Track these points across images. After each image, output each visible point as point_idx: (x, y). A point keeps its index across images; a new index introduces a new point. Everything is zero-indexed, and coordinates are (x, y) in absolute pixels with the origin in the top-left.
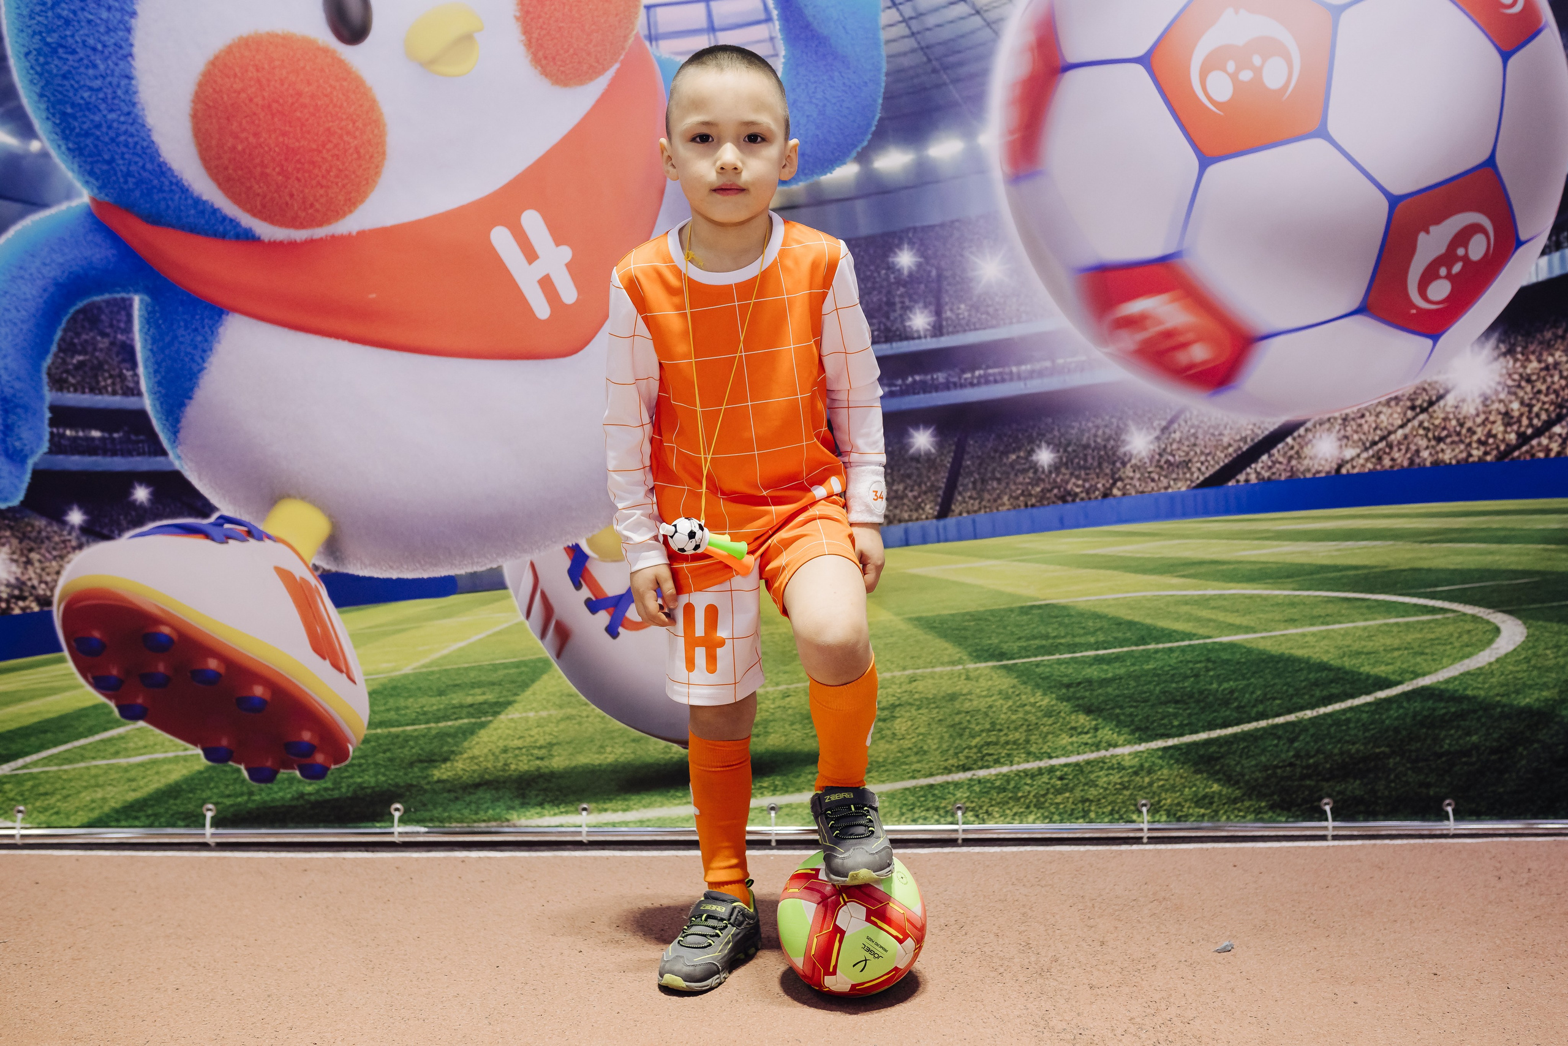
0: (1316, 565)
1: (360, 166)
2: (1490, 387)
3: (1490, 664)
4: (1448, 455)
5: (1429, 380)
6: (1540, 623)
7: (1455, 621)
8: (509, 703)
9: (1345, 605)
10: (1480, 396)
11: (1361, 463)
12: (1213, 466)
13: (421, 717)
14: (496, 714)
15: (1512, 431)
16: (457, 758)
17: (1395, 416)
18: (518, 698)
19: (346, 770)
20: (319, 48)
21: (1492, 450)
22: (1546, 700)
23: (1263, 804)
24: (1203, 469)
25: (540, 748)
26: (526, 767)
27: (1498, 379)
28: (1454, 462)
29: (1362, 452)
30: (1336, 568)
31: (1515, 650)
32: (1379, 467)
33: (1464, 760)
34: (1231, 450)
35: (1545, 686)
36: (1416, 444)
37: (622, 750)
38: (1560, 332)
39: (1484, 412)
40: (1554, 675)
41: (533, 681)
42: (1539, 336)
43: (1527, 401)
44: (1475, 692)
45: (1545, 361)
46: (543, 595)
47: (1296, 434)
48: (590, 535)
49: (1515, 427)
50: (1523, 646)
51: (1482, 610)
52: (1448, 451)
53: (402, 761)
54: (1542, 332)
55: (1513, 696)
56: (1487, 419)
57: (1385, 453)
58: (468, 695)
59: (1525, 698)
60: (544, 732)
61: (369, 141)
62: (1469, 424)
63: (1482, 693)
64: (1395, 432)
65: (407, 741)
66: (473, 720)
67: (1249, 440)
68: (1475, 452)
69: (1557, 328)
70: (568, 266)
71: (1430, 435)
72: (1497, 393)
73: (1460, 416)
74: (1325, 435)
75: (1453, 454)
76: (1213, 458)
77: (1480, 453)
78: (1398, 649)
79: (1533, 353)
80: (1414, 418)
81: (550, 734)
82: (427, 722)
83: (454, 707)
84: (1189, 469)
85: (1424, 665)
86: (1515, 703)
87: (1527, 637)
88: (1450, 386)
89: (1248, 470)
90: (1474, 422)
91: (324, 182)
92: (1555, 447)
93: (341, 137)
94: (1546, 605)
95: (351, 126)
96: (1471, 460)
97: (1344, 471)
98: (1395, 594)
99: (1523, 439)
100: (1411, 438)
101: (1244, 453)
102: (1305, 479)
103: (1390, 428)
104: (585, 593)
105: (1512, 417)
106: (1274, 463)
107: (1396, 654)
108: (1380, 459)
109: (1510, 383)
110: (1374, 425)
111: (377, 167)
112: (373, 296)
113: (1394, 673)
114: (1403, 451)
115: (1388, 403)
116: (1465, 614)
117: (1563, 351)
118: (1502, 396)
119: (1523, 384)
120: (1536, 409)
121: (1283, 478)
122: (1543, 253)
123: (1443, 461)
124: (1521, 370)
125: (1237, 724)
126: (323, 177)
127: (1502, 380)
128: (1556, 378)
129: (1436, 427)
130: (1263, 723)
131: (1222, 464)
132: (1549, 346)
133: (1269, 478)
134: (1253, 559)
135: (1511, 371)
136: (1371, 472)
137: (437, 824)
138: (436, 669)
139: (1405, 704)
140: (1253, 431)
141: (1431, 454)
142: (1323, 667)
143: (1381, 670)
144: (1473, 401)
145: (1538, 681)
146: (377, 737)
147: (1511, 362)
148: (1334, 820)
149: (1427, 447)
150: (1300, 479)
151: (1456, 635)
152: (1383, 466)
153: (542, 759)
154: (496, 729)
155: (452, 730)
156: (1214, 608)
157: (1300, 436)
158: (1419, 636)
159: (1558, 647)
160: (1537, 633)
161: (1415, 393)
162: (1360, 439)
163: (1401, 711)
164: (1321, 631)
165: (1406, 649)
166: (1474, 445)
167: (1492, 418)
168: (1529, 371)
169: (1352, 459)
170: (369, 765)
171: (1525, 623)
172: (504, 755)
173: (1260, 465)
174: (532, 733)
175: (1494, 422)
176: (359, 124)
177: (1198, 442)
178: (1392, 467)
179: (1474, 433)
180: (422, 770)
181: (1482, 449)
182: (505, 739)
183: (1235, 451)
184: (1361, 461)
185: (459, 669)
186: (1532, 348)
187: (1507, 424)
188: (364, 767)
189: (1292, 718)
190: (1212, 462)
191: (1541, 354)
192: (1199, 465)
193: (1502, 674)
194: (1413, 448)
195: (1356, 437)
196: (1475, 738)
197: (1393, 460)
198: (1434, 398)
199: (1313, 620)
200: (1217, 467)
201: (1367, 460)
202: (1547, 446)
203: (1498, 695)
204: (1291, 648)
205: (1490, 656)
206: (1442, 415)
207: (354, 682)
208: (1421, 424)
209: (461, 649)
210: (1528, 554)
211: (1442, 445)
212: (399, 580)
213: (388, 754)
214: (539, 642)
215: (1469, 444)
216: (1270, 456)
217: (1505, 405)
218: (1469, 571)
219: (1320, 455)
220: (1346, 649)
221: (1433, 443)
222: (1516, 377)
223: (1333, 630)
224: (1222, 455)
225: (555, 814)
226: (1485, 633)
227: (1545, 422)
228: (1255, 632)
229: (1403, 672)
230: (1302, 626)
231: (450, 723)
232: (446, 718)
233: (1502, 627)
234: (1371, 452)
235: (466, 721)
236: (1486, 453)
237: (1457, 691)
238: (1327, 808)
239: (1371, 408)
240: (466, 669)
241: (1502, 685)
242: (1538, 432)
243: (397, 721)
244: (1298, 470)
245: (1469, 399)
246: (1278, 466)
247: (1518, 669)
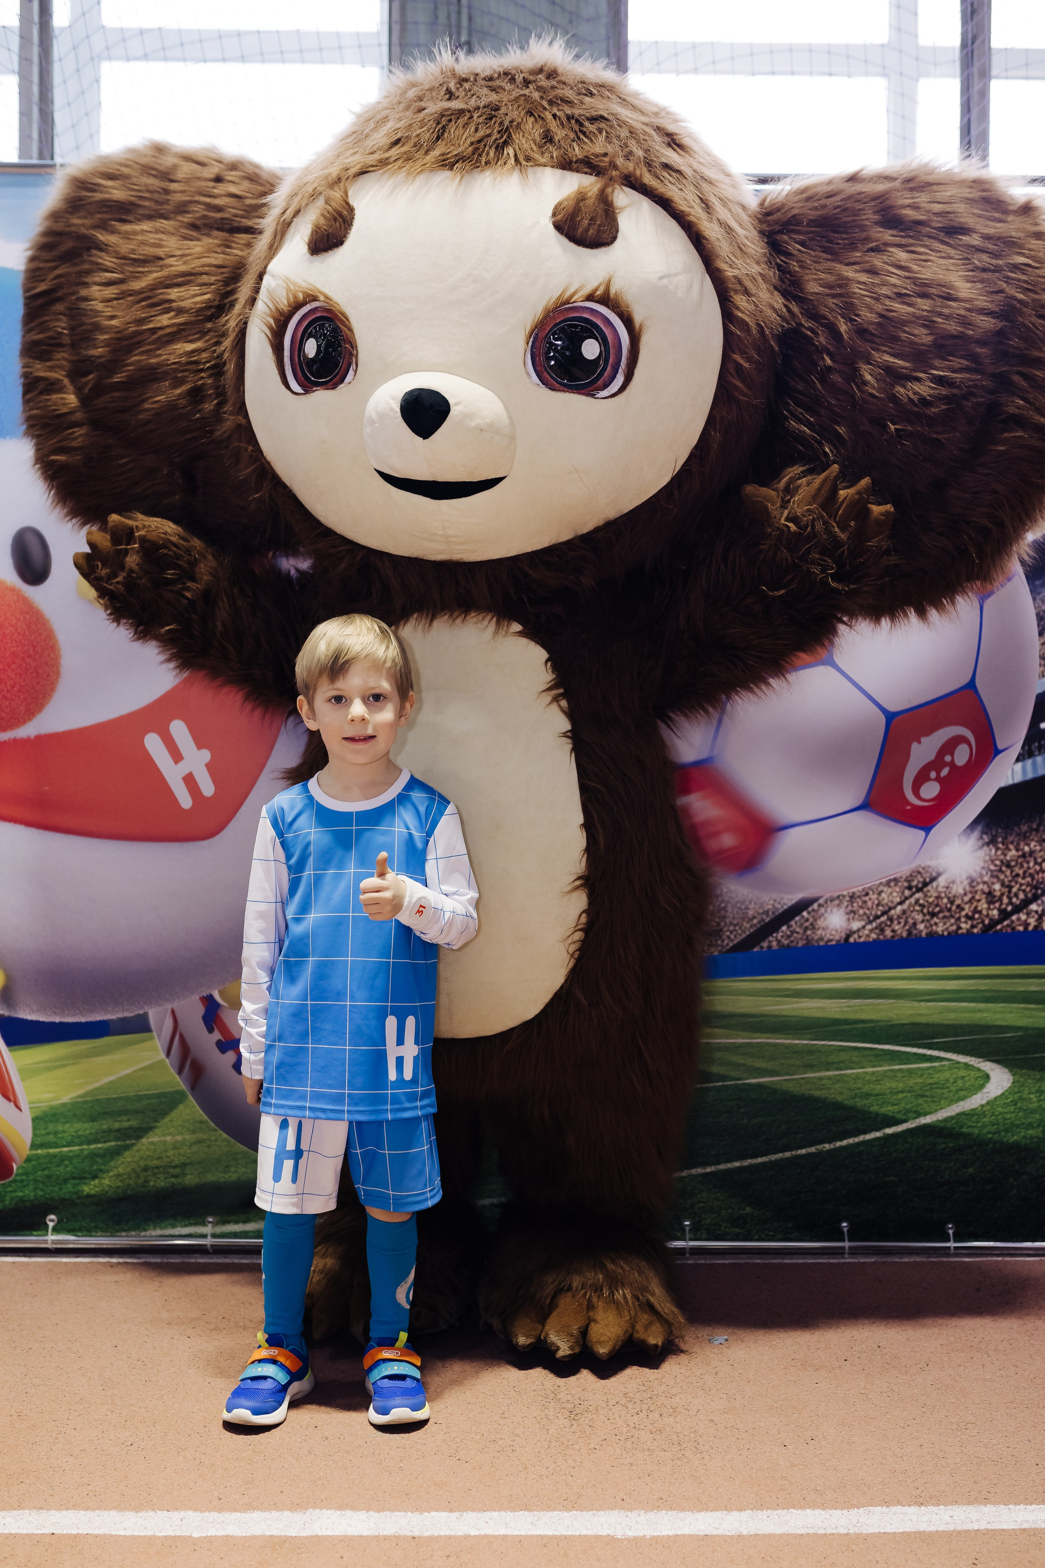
0: (829, 1019)
1: (38, 683)
2: (975, 871)
3: (982, 1106)
4: (940, 929)
5: (923, 865)
6: (1024, 1071)
7: (950, 1068)
8: (151, 1129)
9: (856, 1053)
10: (967, 878)
11: (867, 933)
12: (740, 935)
13: (76, 1140)
14: (139, 1138)
15: (995, 908)
16: (104, 1176)
17: (895, 894)
18: (158, 1124)
19: (11, 1186)
20: (7, 588)
21: (978, 923)
22: (1032, 1138)
23: (790, 1225)
24: (732, 936)
25: (175, 1167)
26: (162, 1184)
27: (982, 864)
28: (946, 933)
29: (867, 924)
30: (846, 1022)
31: (1003, 1094)
32: (881, 937)
33: (962, 1189)
34: (755, 921)
35: (1030, 1125)
36: (913, 918)
37: (244, 1170)
38: (1034, 826)
39: (971, 892)
40: (1037, 1116)
41: (171, 1110)
42: (1016, 829)
43: (1007, 883)
44: (969, 1130)
45: (1023, 849)
46: (182, 1037)
47: (810, 909)
48: (222, 987)
49: (997, 905)
50: (1010, 1091)
51: (973, 1059)
52: (941, 925)
53: (58, 1177)
54: (1019, 825)
55: (1003, 1134)
56: (973, 898)
57: (886, 925)
58: (116, 1121)
59: (1013, 1136)
60: (179, 1154)
61: (46, 663)
62: (958, 902)
63: (976, 1131)
64: (895, 908)
65: (62, 1160)
66: (119, 1143)
67: (770, 913)
68: (963, 926)
69: (1032, 822)
70: (207, 765)
71: (925, 911)
72: (981, 876)
73: (950, 895)
74: (835, 910)
75: (945, 927)
76: (740, 928)
77: (968, 926)
78: (902, 1092)
79: (1012, 843)
80: (911, 896)
81: (184, 1155)
82: (80, 1145)
83: (104, 1131)
84: (720, 937)
85: (925, 1106)
86: (1005, 1140)
87: (1013, 1083)
88: (941, 870)
89: (771, 938)
90: (962, 900)
91: (9, 696)
92: (1032, 922)
93: (23, 659)
94: (1029, 1056)
95: (32, 650)
96: (960, 932)
97: (852, 940)
98: (898, 1045)
99: (1004, 915)
100: (908, 913)
101: (767, 924)
102: (819, 946)
103: (890, 904)
104: (217, 1036)
105: (995, 897)
106: (793, 932)
107: (900, 1096)
108: (882, 930)
109: (992, 867)
110: (876, 902)
111: (53, 684)
112: (47, 788)
113: (899, 1112)
114: (902, 924)
115: (888, 884)
116: (958, 1063)
117: (1037, 842)
118: (986, 879)
119: (1004, 868)
120: (1014, 890)
121: (800, 945)
122: (1018, 760)
123: (936, 933)
124: (1002, 857)
125: (766, 1155)
126: (8, 691)
127: (986, 865)
128: (1031, 864)
129: (930, 904)
130: (788, 1154)
131: (748, 933)
132: (1025, 837)
133: (788, 945)
134: (777, 1013)
135: (994, 858)
136: (874, 940)
137: (85, 1233)
138: (89, 1099)
139: (910, 1140)
140: (773, 905)
141: (926, 926)
142: (838, 1106)
143: (888, 1110)
144: (962, 882)
145: (1024, 1121)
146: (38, 1157)
147: (993, 851)
148: (850, 1240)
149: (923, 921)
150: (814, 946)
151: (952, 1080)
152: (885, 936)
153: (176, 1176)
154: (138, 1151)
155: (101, 1151)
156: (743, 1054)
157: (813, 910)
158: (920, 1081)
159: (1040, 1092)
160: (1022, 1080)
161: (911, 875)
162: (865, 914)
163: (906, 1145)
164: (836, 1075)
165: (909, 1092)
166: (963, 920)
167: (977, 897)
168: (1008, 858)
169: (858, 930)
170: (30, 1181)
171: (1011, 1071)
172: (145, 1174)
173: (781, 934)
174: (169, 1154)
175: (979, 901)
176: (39, 649)
177: (728, 914)
178: (893, 937)
179: (963, 909)
180: (74, 1186)
181: (970, 923)
182: (146, 1160)
183: (759, 922)
184: (866, 932)
185: (109, 1099)
186: (1010, 839)
187: (990, 903)
188: (26, 1183)
189: (812, 1150)
190: (739, 932)
191: (1018, 844)
192: (728, 933)
193: (993, 1114)
194: (911, 921)
195: (861, 912)
196: (971, 1170)
197: (893, 931)
198: (928, 880)
199: (828, 1066)
200: (744, 936)
201: (871, 931)
202: (1026, 921)
203: (989, 1133)
204: (810, 1090)
205: (982, 1099)
206: (935, 894)
207: (21, 1110)
208: (917, 901)
209: (111, 1082)
210: (1011, 1012)
211: (935, 919)
212: (61, 1023)
213: (46, 1172)
214: (177, 1076)
215: (959, 919)
216: (789, 927)
217: (988, 886)
218: (961, 1026)
219: (831, 927)
220: (857, 1091)
221: (928, 917)
222: (998, 863)
223: (845, 1075)
224: (748, 926)
225: (186, 1226)
226: (976, 1078)
227: (1022, 900)
228: (778, 1075)
229: (908, 1111)
230: (819, 1071)
231: (100, 1145)
232: (96, 1141)
233: (991, 1074)
234: (874, 924)
235: (113, 1143)
236: (973, 927)
237: (954, 1128)
238: (845, 1230)
239: (874, 888)
240: (115, 1099)
241: (993, 1125)
242: (1017, 909)
243: (55, 1143)
244: (812, 939)
245: (958, 881)
246: (795, 935)
247: (1006, 1110)
